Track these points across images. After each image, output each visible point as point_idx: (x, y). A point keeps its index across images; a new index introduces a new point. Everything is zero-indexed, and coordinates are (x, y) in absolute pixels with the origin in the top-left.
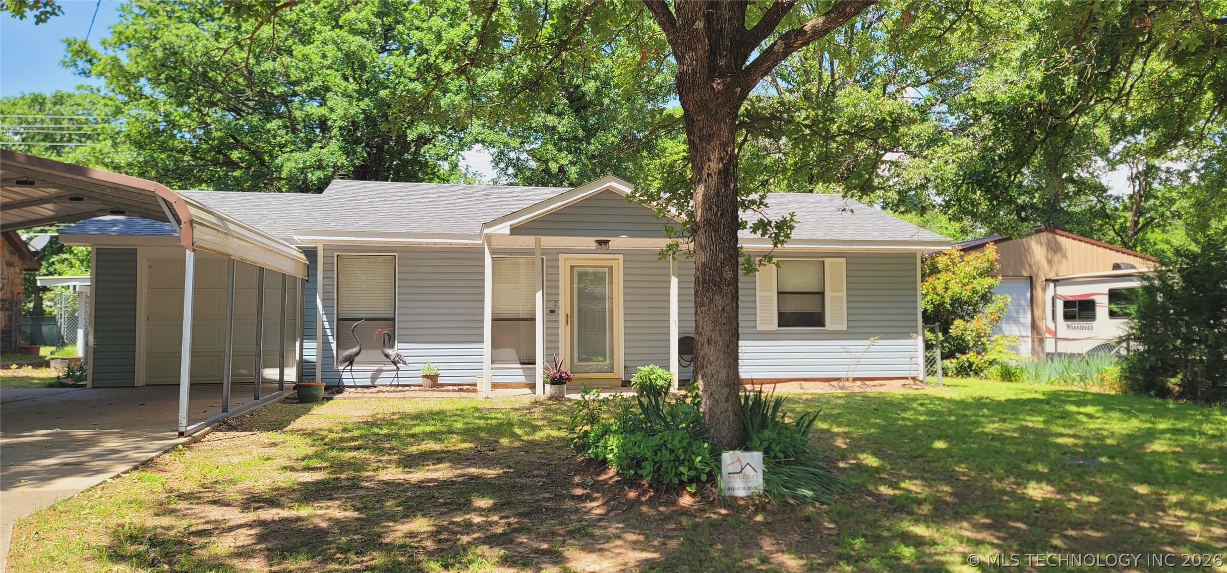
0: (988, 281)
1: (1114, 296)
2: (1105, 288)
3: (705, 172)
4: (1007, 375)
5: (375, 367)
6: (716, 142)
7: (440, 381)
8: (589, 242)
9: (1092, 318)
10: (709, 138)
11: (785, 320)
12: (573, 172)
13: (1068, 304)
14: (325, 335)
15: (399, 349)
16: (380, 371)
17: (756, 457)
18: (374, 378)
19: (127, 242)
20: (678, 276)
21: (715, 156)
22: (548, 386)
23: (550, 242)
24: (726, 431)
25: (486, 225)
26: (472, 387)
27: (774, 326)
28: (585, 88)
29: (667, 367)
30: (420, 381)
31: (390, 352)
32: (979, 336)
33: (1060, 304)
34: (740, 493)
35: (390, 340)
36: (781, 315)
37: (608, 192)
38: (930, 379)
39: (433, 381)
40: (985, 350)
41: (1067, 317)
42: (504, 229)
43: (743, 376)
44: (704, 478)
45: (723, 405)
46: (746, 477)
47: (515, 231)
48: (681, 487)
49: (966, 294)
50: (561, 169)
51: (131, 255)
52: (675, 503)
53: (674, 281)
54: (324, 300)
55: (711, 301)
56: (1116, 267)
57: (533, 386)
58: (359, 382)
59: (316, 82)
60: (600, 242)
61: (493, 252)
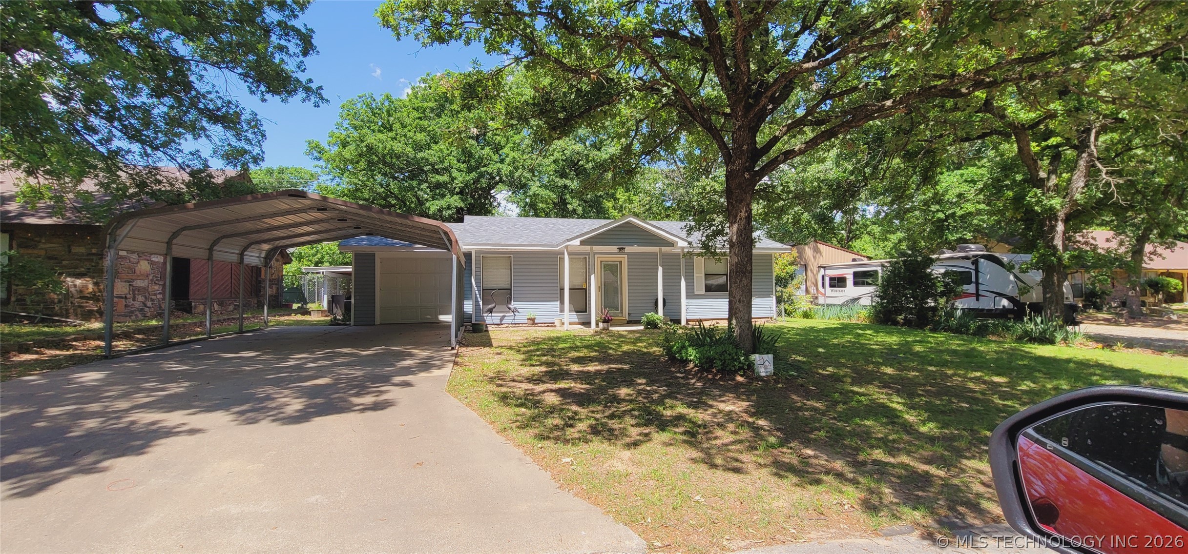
0: (794, 267)
1: (856, 275)
2: (851, 271)
3: (738, 218)
4: (806, 315)
5: (502, 315)
7: (536, 321)
8: (614, 249)
9: (845, 286)
11: (709, 289)
12: (580, 210)
13: (831, 279)
14: (476, 298)
15: (514, 304)
16: (504, 316)
17: (771, 356)
18: (501, 320)
19: (369, 250)
20: (662, 266)
22: (601, 325)
23: (597, 248)
24: (748, 345)
25: (568, 240)
26: (552, 325)
27: (703, 292)
28: (587, 166)
29: (657, 313)
30: (526, 321)
31: (511, 306)
32: (790, 296)
33: (827, 280)
34: (763, 374)
35: (509, 301)
36: (706, 286)
37: (627, 223)
38: (779, 318)
39: (533, 321)
40: (793, 303)
41: (831, 286)
42: (577, 242)
44: (746, 367)
45: (746, 332)
46: (765, 367)
47: (583, 243)
48: (736, 372)
49: (783, 275)
50: (574, 210)
51: (372, 256)
52: (734, 380)
53: (660, 269)
54: (475, 280)
56: (854, 260)
57: (587, 324)
58: (495, 322)
59: (446, 164)
60: (620, 249)
61: (569, 254)
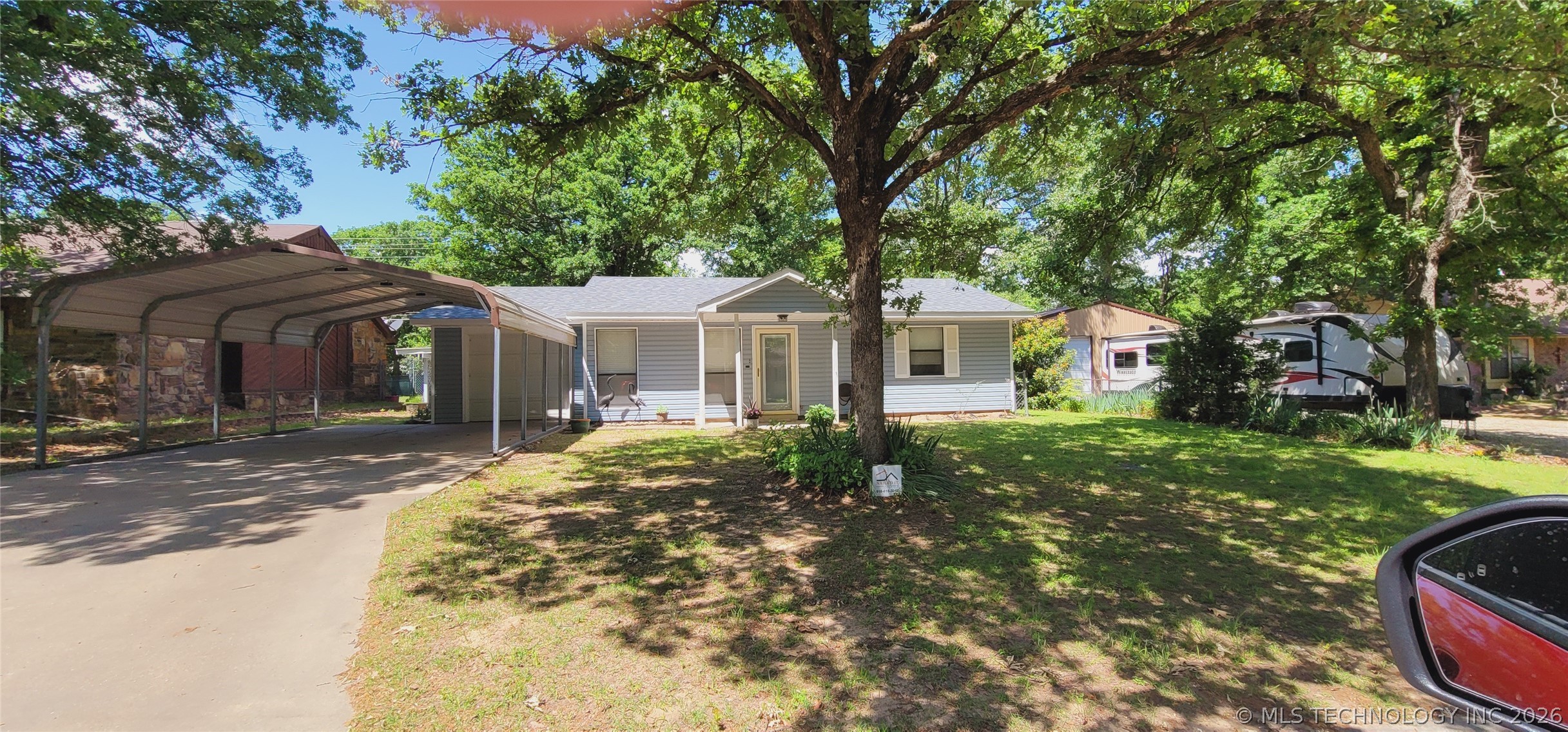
0: (1061, 340)
1: (1150, 349)
2: (1144, 343)
3: (857, 264)
4: (1075, 407)
5: (624, 408)
6: (865, 242)
7: (669, 417)
8: (773, 316)
9: (1135, 365)
10: (860, 240)
11: (916, 370)
12: (760, 266)
13: (1117, 356)
14: (589, 386)
15: (640, 395)
16: (627, 411)
17: (898, 468)
18: (623, 416)
19: (453, 324)
20: (838, 340)
21: (864, 252)
22: (745, 420)
23: (745, 317)
24: (875, 451)
25: (700, 306)
26: (691, 422)
27: (907, 375)
28: (767, 206)
29: (830, 405)
30: (655, 418)
31: (634, 397)
32: (1054, 380)
33: (1112, 356)
34: (886, 494)
35: (633, 389)
36: (912, 367)
37: (786, 279)
38: (1019, 411)
39: (664, 417)
40: (1058, 389)
41: (1117, 365)
42: (713, 308)
43: (886, 411)
44: (860, 484)
45: (872, 432)
46: (889, 483)
47: (720, 309)
48: (842, 492)
49: (1045, 349)
50: (752, 265)
51: (458, 332)
52: (839, 502)
53: (835, 344)
54: (588, 361)
55: (863, 357)
56: (1152, 328)
57: (734, 421)
58: (613, 419)
59: (579, 208)
60: (780, 317)
61: (705, 325)
